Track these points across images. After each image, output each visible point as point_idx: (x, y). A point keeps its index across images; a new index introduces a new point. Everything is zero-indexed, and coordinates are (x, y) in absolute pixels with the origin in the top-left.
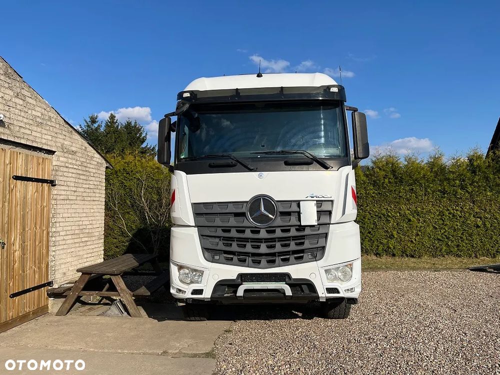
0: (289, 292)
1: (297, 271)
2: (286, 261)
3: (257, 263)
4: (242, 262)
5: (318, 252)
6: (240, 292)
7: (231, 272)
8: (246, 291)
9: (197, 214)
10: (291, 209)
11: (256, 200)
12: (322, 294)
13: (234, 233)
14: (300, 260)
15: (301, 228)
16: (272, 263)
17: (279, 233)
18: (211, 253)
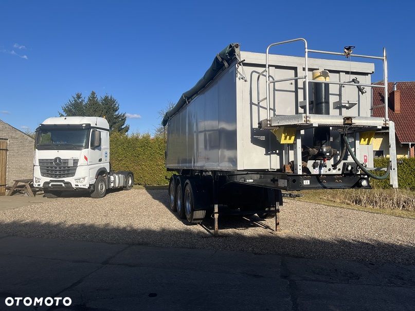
0: (63, 185)
1: (66, 179)
2: (64, 177)
3: (55, 177)
4: (52, 177)
5: (73, 174)
6: (50, 185)
7: (48, 179)
8: (52, 185)
9: (40, 162)
10: (66, 161)
11: (56, 159)
12: (74, 186)
13: (50, 168)
14: (68, 176)
15: (69, 167)
16: (60, 177)
17: (62, 169)
18: (43, 174)
